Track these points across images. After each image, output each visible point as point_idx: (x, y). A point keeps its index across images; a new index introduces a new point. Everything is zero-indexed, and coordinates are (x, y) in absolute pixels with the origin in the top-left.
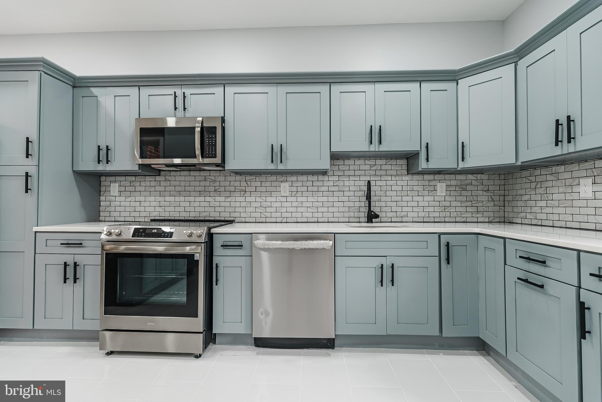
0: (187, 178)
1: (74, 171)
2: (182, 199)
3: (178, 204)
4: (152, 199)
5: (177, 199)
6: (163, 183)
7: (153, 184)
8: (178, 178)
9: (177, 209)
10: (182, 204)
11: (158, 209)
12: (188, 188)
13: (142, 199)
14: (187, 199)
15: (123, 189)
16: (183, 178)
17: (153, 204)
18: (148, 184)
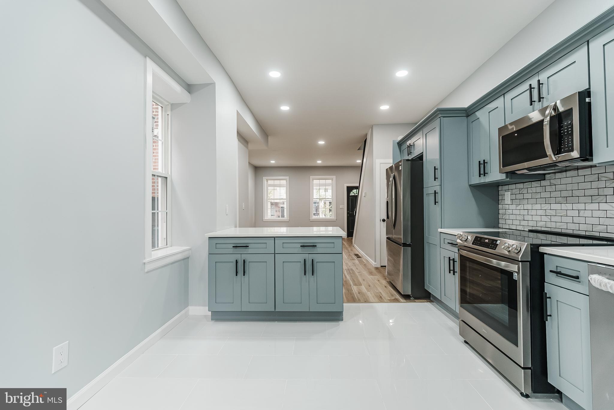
0: (575, 180)
1: (470, 186)
2: (569, 206)
3: (564, 213)
4: (538, 206)
5: (564, 206)
6: (548, 189)
7: (539, 190)
8: (564, 181)
9: (565, 219)
10: (570, 213)
11: (544, 218)
12: (576, 193)
13: (529, 207)
14: (575, 206)
15: (514, 197)
16: (569, 180)
17: (540, 212)
18: (534, 190)
